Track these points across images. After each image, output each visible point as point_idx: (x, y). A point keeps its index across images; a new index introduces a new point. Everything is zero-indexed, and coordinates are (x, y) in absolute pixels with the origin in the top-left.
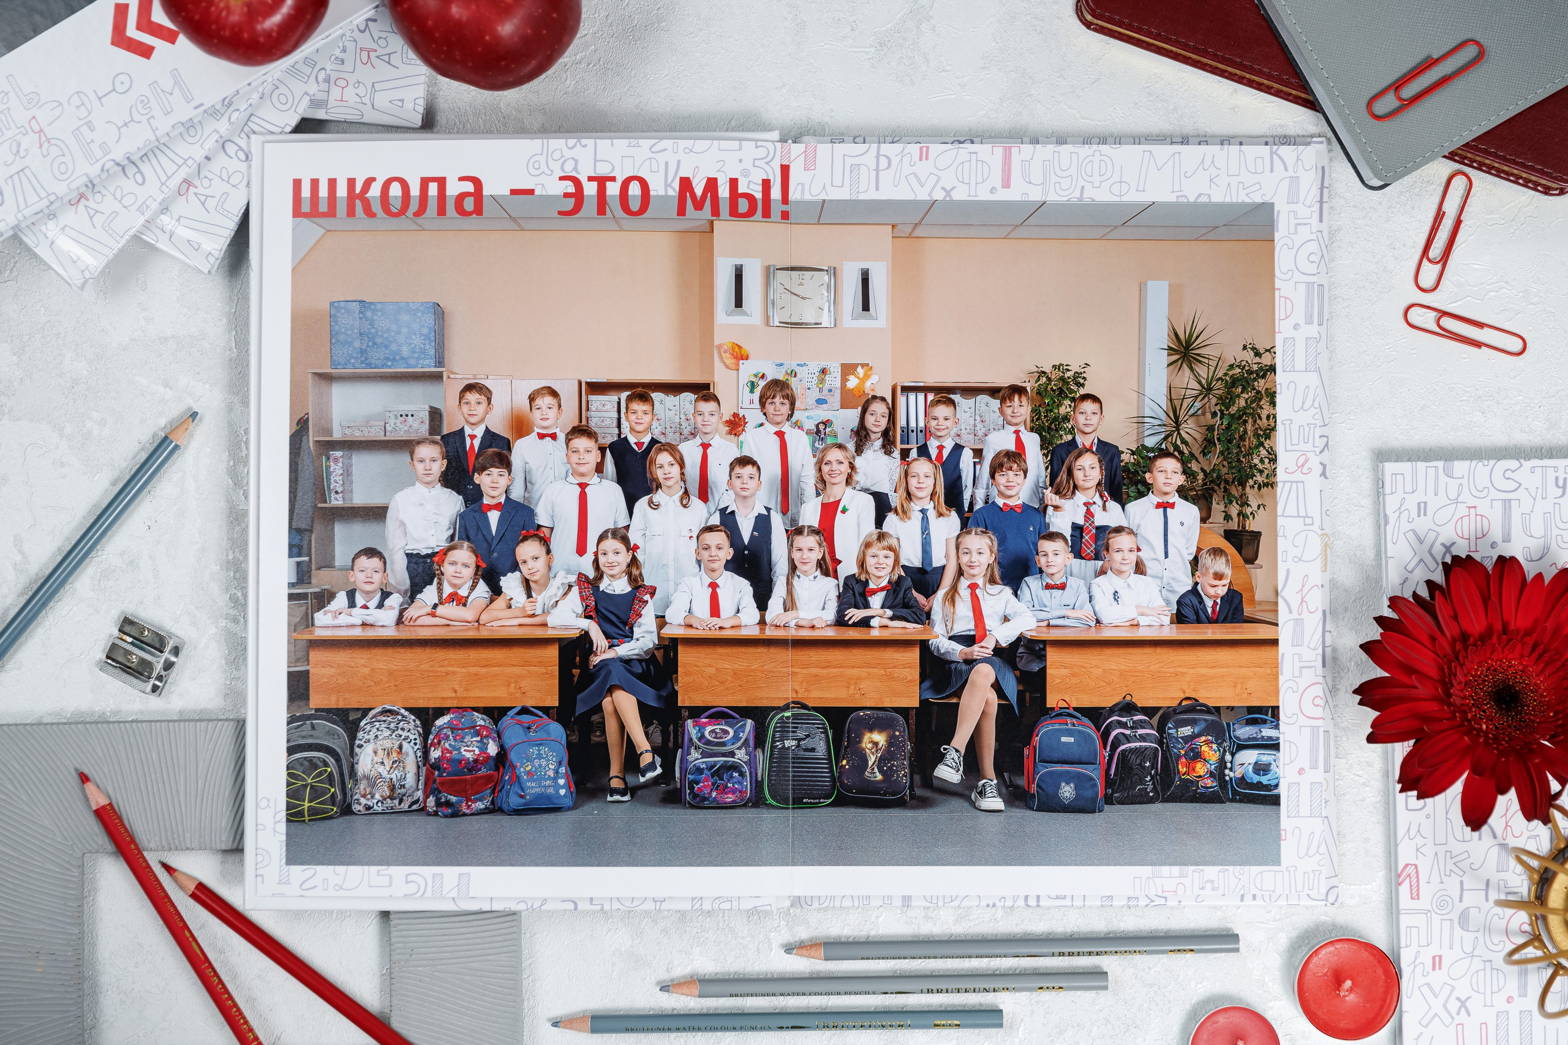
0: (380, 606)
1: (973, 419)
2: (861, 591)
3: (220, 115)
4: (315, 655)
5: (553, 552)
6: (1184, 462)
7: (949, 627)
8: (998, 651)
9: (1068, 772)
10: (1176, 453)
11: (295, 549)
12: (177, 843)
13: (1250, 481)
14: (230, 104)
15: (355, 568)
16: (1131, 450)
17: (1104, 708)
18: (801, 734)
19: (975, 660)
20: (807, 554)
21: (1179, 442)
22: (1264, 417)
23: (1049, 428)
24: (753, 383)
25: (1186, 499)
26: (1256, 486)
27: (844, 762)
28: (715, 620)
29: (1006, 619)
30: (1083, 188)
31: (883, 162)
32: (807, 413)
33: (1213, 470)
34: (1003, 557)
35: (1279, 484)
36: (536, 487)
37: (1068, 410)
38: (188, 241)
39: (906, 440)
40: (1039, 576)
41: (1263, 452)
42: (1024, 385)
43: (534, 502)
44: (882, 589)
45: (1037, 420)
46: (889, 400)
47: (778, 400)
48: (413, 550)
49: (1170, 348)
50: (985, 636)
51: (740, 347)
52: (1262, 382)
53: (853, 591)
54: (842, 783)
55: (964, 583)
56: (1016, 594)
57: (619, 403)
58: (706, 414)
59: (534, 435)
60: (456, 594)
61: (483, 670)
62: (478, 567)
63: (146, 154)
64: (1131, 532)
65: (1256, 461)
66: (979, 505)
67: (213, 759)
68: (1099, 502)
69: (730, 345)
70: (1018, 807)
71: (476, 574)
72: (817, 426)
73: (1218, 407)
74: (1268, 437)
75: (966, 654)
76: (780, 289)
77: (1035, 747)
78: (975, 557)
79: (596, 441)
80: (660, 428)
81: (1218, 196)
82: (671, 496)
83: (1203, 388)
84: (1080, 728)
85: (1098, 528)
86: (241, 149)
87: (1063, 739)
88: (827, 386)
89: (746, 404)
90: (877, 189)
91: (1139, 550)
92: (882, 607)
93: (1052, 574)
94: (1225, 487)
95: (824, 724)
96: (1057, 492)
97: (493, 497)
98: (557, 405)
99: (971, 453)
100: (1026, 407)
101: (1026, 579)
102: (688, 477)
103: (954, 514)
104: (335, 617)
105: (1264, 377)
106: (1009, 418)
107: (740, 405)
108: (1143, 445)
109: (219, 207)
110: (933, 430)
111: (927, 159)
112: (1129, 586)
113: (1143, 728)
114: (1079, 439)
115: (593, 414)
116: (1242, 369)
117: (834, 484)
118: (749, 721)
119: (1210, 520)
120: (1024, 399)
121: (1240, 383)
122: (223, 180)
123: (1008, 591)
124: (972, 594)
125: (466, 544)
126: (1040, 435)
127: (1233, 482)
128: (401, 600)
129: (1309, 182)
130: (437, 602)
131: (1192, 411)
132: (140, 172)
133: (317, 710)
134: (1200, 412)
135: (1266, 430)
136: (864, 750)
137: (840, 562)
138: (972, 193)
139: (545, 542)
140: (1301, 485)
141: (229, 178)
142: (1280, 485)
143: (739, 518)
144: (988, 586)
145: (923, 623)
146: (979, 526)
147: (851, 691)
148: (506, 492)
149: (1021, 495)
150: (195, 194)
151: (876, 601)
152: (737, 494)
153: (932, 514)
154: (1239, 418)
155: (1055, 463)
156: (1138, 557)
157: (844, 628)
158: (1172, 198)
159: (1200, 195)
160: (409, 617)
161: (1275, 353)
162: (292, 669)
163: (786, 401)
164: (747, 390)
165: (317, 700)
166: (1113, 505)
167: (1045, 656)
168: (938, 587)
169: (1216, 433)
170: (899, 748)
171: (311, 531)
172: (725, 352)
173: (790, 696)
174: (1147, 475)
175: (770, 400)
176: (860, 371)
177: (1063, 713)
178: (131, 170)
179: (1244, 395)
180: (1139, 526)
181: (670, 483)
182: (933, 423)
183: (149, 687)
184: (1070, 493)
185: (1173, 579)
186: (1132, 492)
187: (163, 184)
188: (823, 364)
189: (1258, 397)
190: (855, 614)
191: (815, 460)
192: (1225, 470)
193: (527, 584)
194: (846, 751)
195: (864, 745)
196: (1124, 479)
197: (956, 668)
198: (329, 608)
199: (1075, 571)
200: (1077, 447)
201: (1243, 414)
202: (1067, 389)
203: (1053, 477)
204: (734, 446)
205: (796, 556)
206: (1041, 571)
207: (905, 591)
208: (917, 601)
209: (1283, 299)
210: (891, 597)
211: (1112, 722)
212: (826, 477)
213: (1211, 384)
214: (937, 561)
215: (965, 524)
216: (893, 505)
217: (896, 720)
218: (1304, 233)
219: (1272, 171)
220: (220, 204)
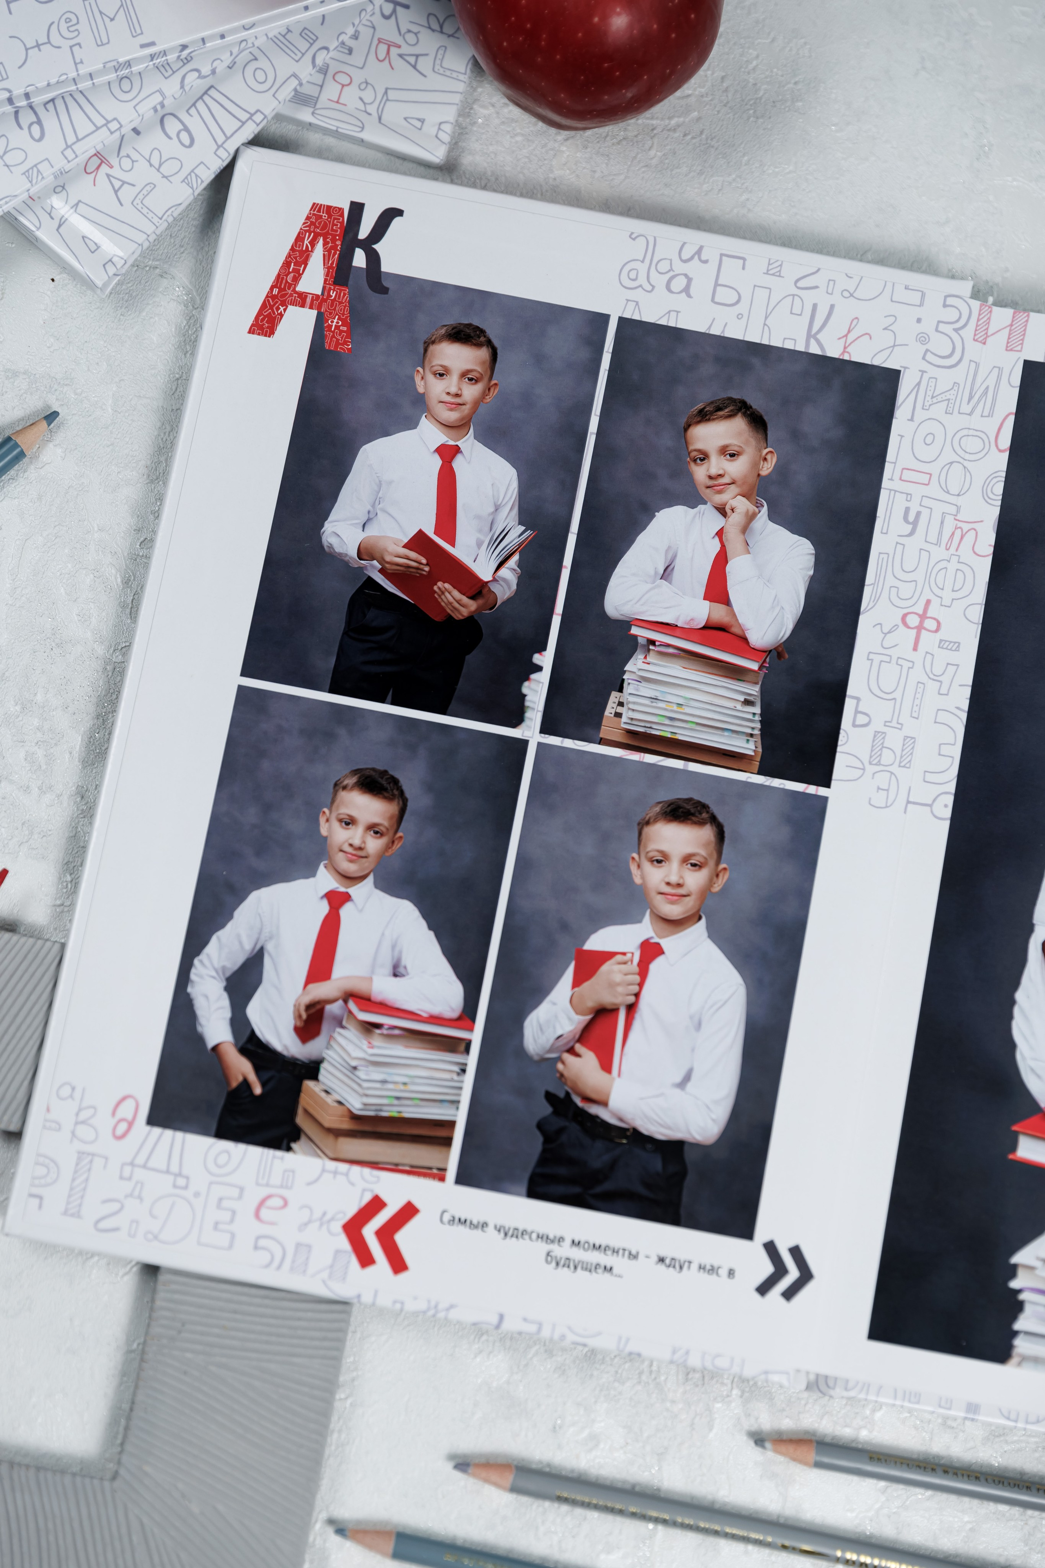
3: (170, 72)
14: (188, 60)
38: (83, 237)
63: (53, 100)
86: (186, 129)
109: (137, 201)
122: (151, 165)
132: (39, 122)
141: (160, 165)
150: (108, 176)
178: (27, 118)
187: (68, 147)
220: (141, 196)
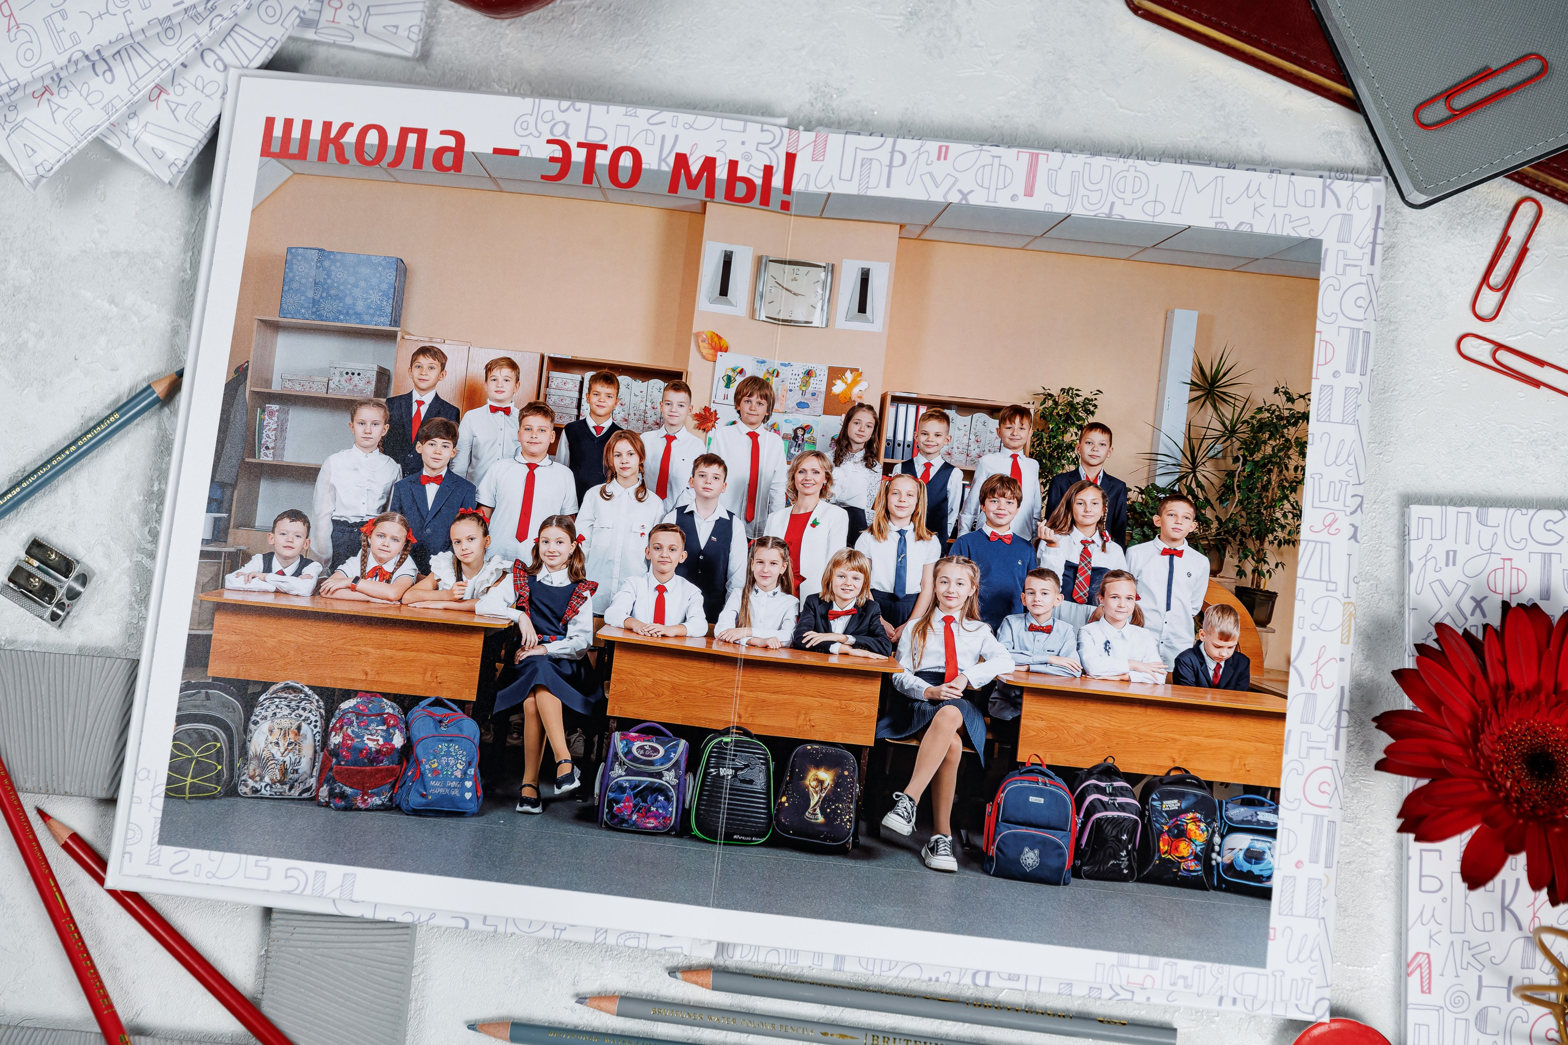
0: (297, 573)
1: (966, 438)
2: (824, 612)
4: (220, 620)
5: (491, 534)
6: (1198, 507)
7: (916, 662)
8: (969, 693)
9: (1033, 836)
10: (1190, 497)
11: (214, 504)
12: (55, 785)
13: (1270, 535)
15: (276, 530)
16: (1140, 489)
17: (1082, 769)
18: (739, 763)
19: (942, 701)
20: (768, 568)
21: (1194, 485)
22: (1291, 468)
23: (1051, 455)
24: (729, 377)
25: (1196, 548)
26: (1276, 542)
27: (784, 799)
28: (658, 626)
29: (981, 659)
30: (1113, 204)
31: (898, 158)
32: (786, 417)
33: (1230, 519)
34: (984, 591)
35: (1302, 542)
36: (482, 462)
37: (1074, 438)
39: (890, 453)
40: (1023, 615)
41: (1287, 506)
42: (1027, 406)
43: (477, 478)
44: (847, 613)
45: (1038, 446)
46: (877, 410)
47: (755, 399)
48: (341, 517)
49: (1193, 383)
50: (956, 675)
51: (720, 338)
52: (1292, 429)
53: (815, 612)
54: (778, 822)
55: (938, 615)
56: (995, 633)
57: (582, 383)
58: (675, 405)
59: (486, 408)
60: (381, 568)
61: (400, 654)
62: (408, 541)
64: (1131, 578)
65: (1278, 515)
66: (964, 531)
67: (106, 699)
68: (1099, 541)
69: (709, 335)
70: (972, 869)
71: (405, 549)
72: (795, 431)
73: (1241, 452)
74: (1294, 490)
75: (932, 693)
76: (771, 282)
77: (999, 805)
78: (954, 588)
79: (552, 420)
80: (622, 414)
81: (1261, 227)
82: (626, 487)
83: (1226, 429)
84: (1052, 789)
85: (1094, 570)
87: (1032, 799)
88: (811, 389)
89: (720, 398)
90: (888, 186)
91: (1138, 598)
92: (845, 633)
93: (1038, 615)
94: (1241, 540)
95: (768, 755)
96: (1053, 526)
97: (434, 469)
98: (514, 378)
99: (961, 475)
100: (1027, 430)
101: (1008, 617)
102: (646, 470)
103: (935, 539)
104: (247, 581)
105: (1295, 424)
106: (1007, 440)
107: (713, 399)
108: (1153, 485)
110: (921, 446)
111: (945, 158)
112: (1123, 636)
113: (1123, 795)
114: (1083, 471)
115: (552, 391)
116: (1272, 414)
117: (807, 495)
118: (683, 742)
119: (1221, 574)
120: (1026, 422)
121: (1268, 428)
123: (986, 628)
124: (946, 628)
125: (398, 516)
126: (1040, 462)
127: (1251, 535)
128: (321, 569)
129: (1363, 221)
130: (359, 575)
131: (1211, 453)
133: (215, 679)
134: (1220, 455)
135: (1292, 482)
136: (807, 787)
137: (804, 579)
138: (992, 199)
139: (484, 522)
140: (1326, 546)
142: (1302, 545)
143: (697, 520)
144: (965, 620)
145: (888, 655)
146: (961, 554)
147: (800, 722)
148: (448, 465)
149: (1012, 525)
151: (839, 625)
152: (697, 493)
153: (910, 536)
154: (1264, 465)
155: (1053, 496)
156: (1136, 606)
157: (800, 652)
158: (1210, 224)
159: (1241, 224)
160: (327, 589)
161: (1309, 400)
162: (193, 632)
163: (764, 401)
164: (723, 384)
165: (216, 668)
166: (1114, 547)
167: (1021, 704)
168: (909, 617)
169: (1236, 480)
170: (846, 789)
171: (234, 486)
172: (703, 341)
173: (734, 720)
174: (1155, 518)
175: (746, 398)
176: (849, 376)
177: (1034, 770)
179: (1271, 442)
180: (1140, 572)
181: (626, 473)
182: (923, 438)
183: (47, 614)
184: (1067, 528)
185: (1173, 634)
186: (1137, 533)
188: (809, 366)
189: (1287, 445)
190: (814, 638)
191: (789, 467)
192: (1243, 521)
193: (458, 566)
194: (787, 787)
195: (807, 782)
196: (1128, 519)
197: (919, 708)
198: (243, 570)
199: (1063, 614)
200: (1080, 479)
201: (1269, 462)
202: (1075, 415)
203: (1050, 509)
204: (702, 442)
205: (756, 568)
206: (1026, 610)
207: (872, 617)
208: (883, 629)
209: (1323, 343)
210: (855, 622)
211: (1088, 785)
212: (799, 487)
213: (1235, 426)
214: (911, 588)
215: (946, 551)
216: (869, 522)
217: (846, 758)
218: (1353, 275)
219: (1323, 206)
